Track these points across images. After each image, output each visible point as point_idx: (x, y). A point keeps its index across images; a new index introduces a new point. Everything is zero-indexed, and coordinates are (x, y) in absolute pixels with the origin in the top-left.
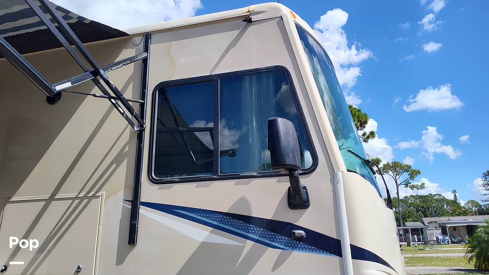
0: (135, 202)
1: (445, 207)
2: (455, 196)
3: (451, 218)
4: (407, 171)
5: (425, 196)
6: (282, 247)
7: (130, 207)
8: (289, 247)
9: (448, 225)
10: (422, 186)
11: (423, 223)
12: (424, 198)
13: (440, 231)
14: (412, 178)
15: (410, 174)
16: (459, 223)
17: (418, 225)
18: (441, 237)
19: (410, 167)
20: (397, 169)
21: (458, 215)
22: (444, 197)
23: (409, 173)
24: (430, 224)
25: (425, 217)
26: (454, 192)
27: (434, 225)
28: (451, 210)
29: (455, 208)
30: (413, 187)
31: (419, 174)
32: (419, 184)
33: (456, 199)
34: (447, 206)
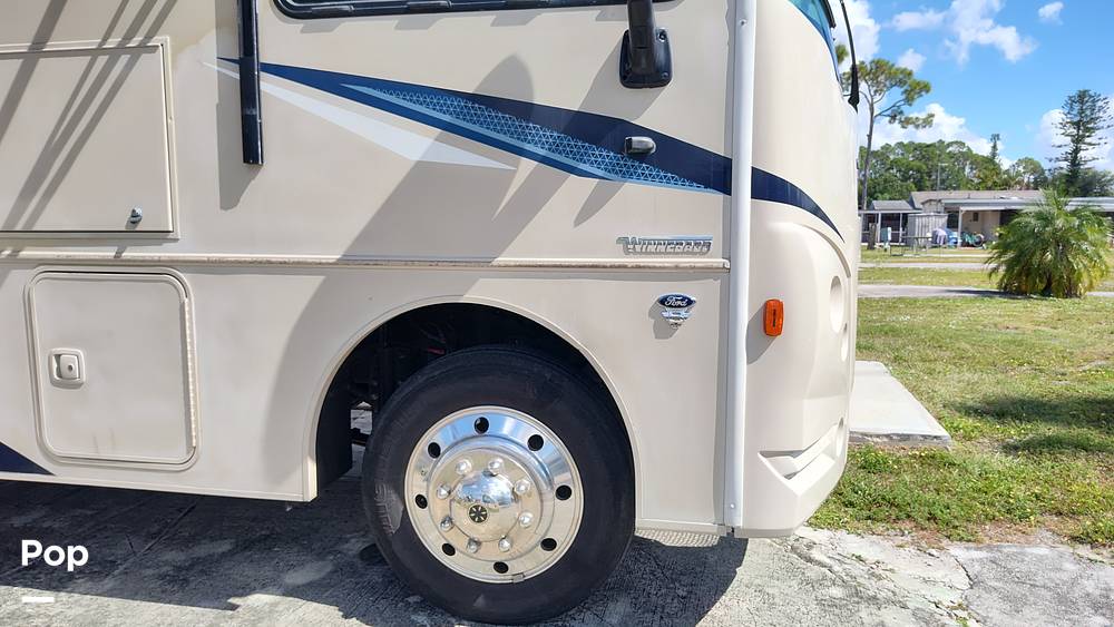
0: (247, 64)
1: (967, 170)
2: (994, 147)
3: (974, 194)
4: (901, 83)
5: (928, 146)
6: (600, 173)
7: (237, 76)
8: (617, 173)
9: (963, 209)
10: (928, 122)
11: (912, 203)
12: (924, 151)
13: (944, 220)
14: (909, 100)
15: (906, 91)
16: (988, 204)
17: (900, 206)
18: (942, 233)
19: (910, 74)
20: (881, 78)
21: (990, 189)
22: (969, 149)
23: (905, 87)
24: (927, 205)
25: (919, 190)
26: (995, 137)
27: (933, 206)
28: (979, 177)
29: (989, 174)
30: (906, 123)
31: (927, 91)
32: (923, 116)
33: (994, 155)
34: (971, 168)
